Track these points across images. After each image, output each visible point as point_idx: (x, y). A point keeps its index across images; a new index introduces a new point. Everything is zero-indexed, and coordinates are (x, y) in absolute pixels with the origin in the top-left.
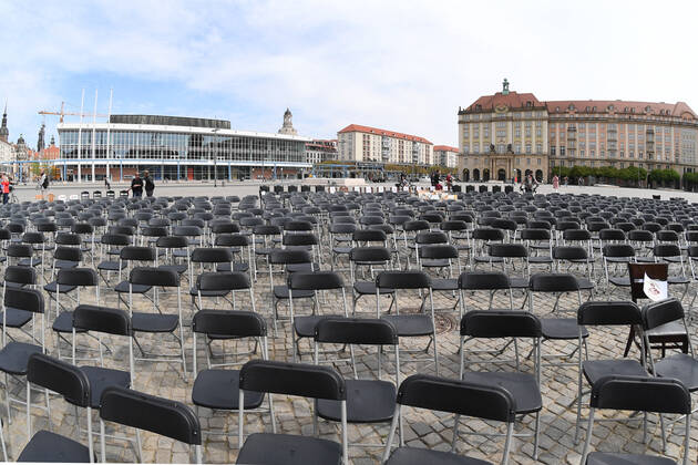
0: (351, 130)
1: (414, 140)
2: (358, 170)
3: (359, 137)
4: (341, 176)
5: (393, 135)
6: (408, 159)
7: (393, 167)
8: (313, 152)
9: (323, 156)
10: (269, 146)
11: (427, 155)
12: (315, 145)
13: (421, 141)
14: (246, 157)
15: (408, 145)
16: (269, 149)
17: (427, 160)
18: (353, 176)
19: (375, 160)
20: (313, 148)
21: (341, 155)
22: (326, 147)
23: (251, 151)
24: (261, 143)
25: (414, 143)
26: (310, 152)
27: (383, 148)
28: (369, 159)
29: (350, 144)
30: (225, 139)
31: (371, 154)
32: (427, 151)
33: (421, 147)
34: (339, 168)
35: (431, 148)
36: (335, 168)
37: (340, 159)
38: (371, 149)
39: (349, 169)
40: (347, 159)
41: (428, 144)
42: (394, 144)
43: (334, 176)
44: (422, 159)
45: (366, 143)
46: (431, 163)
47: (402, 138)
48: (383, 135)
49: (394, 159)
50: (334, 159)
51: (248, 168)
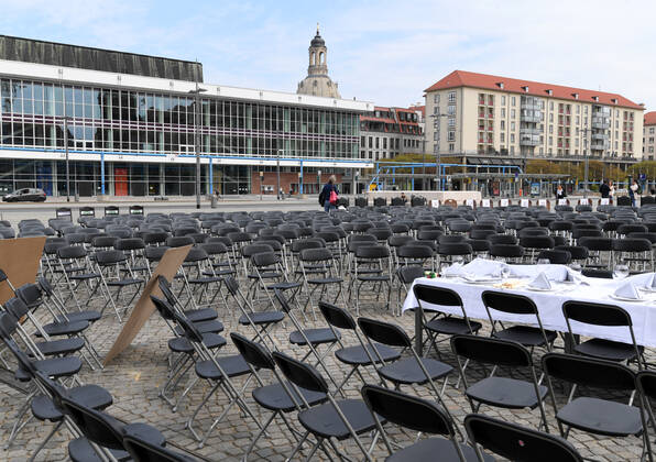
0: (454, 84)
1: (596, 102)
2: (466, 174)
3: (470, 99)
4: (433, 186)
5: (547, 92)
6: (578, 146)
7: (546, 166)
8: (374, 135)
9: (395, 144)
10: (287, 122)
11: (628, 137)
12: (377, 118)
13: (614, 101)
14: (239, 146)
15: (580, 115)
16: (287, 128)
17: (628, 146)
18: (457, 186)
19: (504, 151)
20: (374, 126)
21: (433, 141)
22: (401, 123)
23: (248, 133)
24: (270, 112)
25: (596, 108)
26: (368, 134)
27: (524, 124)
28: (491, 149)
29: (452, 115)
30: (179, 102)
31: (497, 137)
32: (628, 126)
33: (614, 117)
34: (430, 170)
35: (639, 118)
36: (419, 170)
37: (429, 149)
38: (497, 125)
39: (448, 171)
40: (444, 148)
41: (630, 108)
42: (548, 112)
43: (418, 187)
44: (614, 146)
45: (486, 111)
46: (638, 153)
47: (569, 96)
48: (525, 92)
49: (547, 146)
50: (418, 150)
51: (242, 169)
